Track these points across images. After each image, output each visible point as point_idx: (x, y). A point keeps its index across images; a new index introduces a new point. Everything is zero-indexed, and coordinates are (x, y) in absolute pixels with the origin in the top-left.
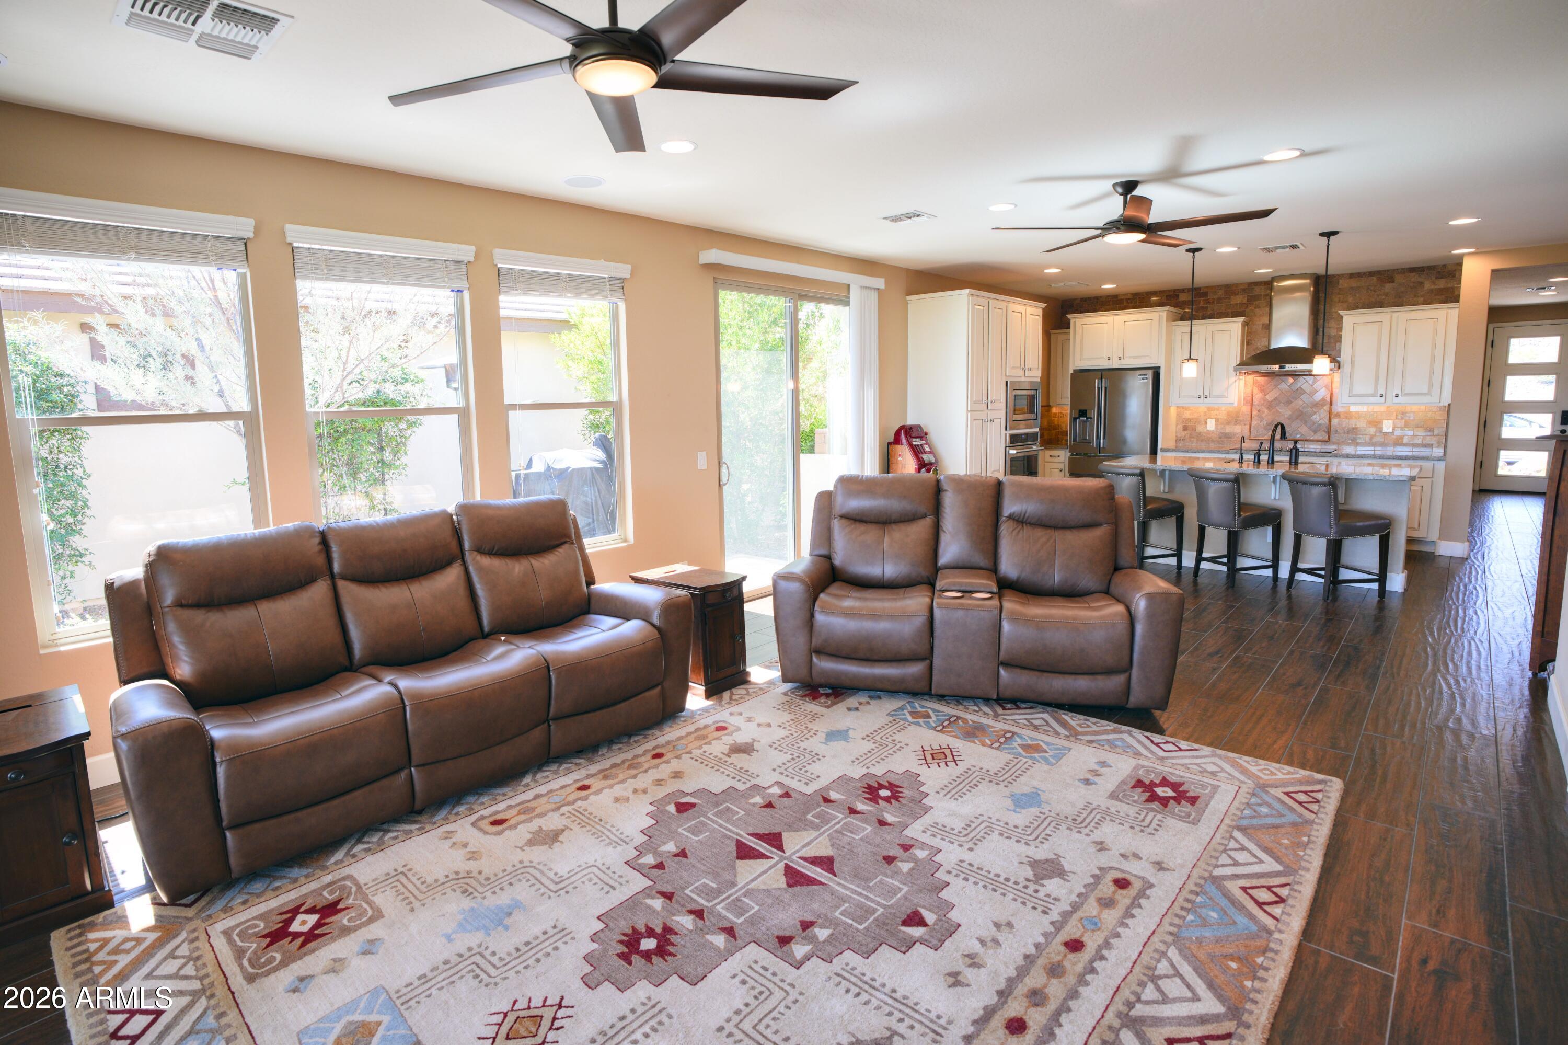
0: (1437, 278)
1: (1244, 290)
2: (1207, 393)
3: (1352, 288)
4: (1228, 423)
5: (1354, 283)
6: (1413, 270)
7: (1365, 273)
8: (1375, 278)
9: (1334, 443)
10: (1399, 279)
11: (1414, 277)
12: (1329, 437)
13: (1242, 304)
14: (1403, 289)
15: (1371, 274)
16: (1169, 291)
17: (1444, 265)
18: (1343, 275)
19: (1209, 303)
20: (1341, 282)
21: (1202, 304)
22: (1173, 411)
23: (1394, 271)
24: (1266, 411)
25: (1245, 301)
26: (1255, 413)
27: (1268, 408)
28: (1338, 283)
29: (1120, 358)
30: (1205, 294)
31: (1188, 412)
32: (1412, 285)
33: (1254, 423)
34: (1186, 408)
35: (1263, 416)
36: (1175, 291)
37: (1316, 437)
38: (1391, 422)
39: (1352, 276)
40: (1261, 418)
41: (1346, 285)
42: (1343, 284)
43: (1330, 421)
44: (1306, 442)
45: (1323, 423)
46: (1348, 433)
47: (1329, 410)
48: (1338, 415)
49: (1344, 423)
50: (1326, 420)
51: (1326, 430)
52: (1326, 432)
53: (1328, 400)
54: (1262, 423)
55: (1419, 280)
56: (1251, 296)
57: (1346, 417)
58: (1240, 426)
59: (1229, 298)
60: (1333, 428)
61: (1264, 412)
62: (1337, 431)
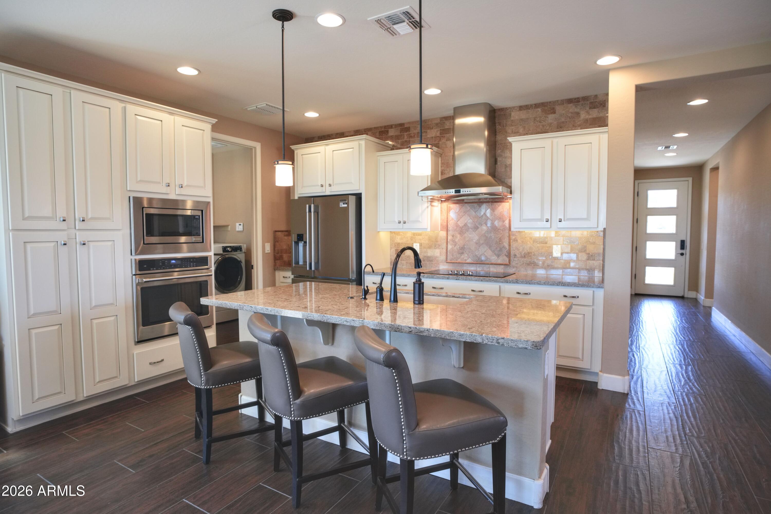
0: (590, 108)
1: (437, 124)
2: (405, 219)
3: (522, 120)
4: (430, 247)
5: (523, 115)
6: (570, 101)
7: (531, 105)
8: (539, 110)
9: (513, 267)
11: (572, 108)
12: (510, 261)
13: (436, 137)
14: (563, 120)
15: (537, 106)
16: (381, 127)
17: (596, 96)
18: (514, 107)
19: (411, 137)
20: (513, 114)
21: (405, 138)
22: (384, 237)
24: (459, 236)
25: (438, 134)
26: (450, 238)
27: (460, 234)
28: (510, 115)
29: (330, 185)
30: (408, 129)
31: (399, 237)
32: (570, 115)
33: (450, 247)
34: (398, 234)
35: (457, 240)
36: (385, 127)
37: (499, 261)
38: (559, 246)
39: (521, 108)
40: (455, 244)
41: (517, 117)
42: (515, 115)
43: (510, 245)
44: (491, 266)
45: (504, 247)
46: (525, 257)
47: (508, 235)
48: (516, 240)
49: (521, 248)
50: (506, 245)
51: (507, 254)
52: (506, 256)
53: (507, 226)
54: (456, 247)
55: (576, 110)
56: (444, 130)
57: (523, 242)
58: (439, 250)
59: (426, 132)
60: (512, 253)
61: (456, 237)
62: (515, 255)
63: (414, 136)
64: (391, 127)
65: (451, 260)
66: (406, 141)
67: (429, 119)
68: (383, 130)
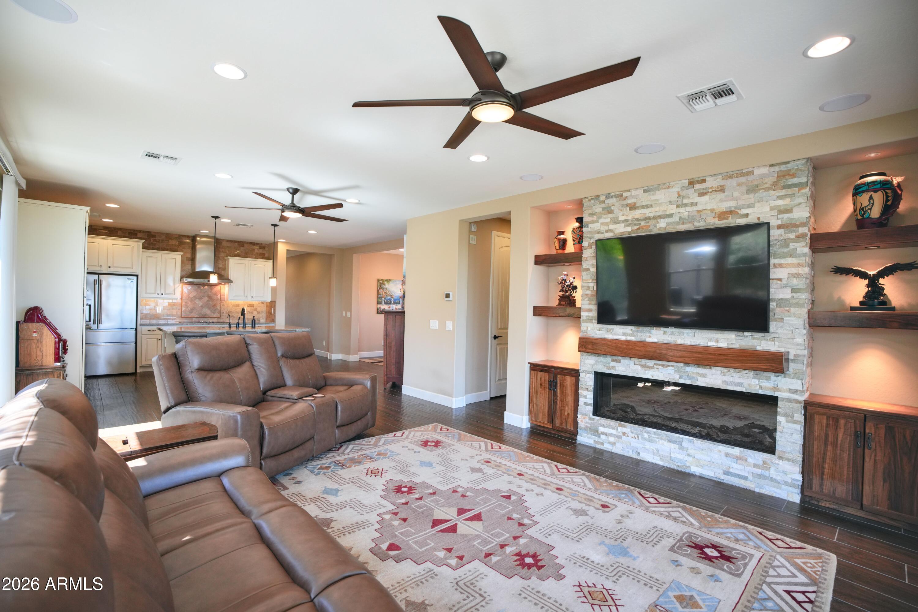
0: (259, 248)
1: (176, 238)
3: (228, 247)
4: (169, 309)
5: (229, 244)
6: (251, 243)
7: (233, 241)
8: (237, 244)
9: (222, 319)
10: (246, 245)
11: (252, 246)
12: (220, 315)
13: (175, 245)
14: (247, 251)
15: (236, 242)
16: (131, 230)
17: (262, 244)
18: (224, 240)
19: (156, 241)
20: (223, 243)
21: (152, 241)
23: (244, 242)
24: (190, 303)
25: (177, 243)
26: (184, 303)
27: (190, 301)
30: (154, 236)
32: (251, 249)
33: (183, 309)
35: (188, 305)
37: (214, 316)
39: (228, 241)
40: (187, 306)
41: (225, 245)
43: (220, 308)
44: (209, 318)
45: (217, 309)
46: (228, 313)
47: (220, 303)
48: (224, 305)
49: (226, 309)
50: (218, 307)
51: (219, 313)
53: (219, 298)
54: (187, 309)
55: (253, 248)
56: (181, 242)
57: (227, 306)
58: (176, 310)
59: (168, 241)
60: (222, 312)
61: (188, 303)
62: (223, 313)
63: (159, 241)
64: (140, 231)
65: (184, 316)
66: (152, 243)
67: (169, 233)
68: (132, 232)
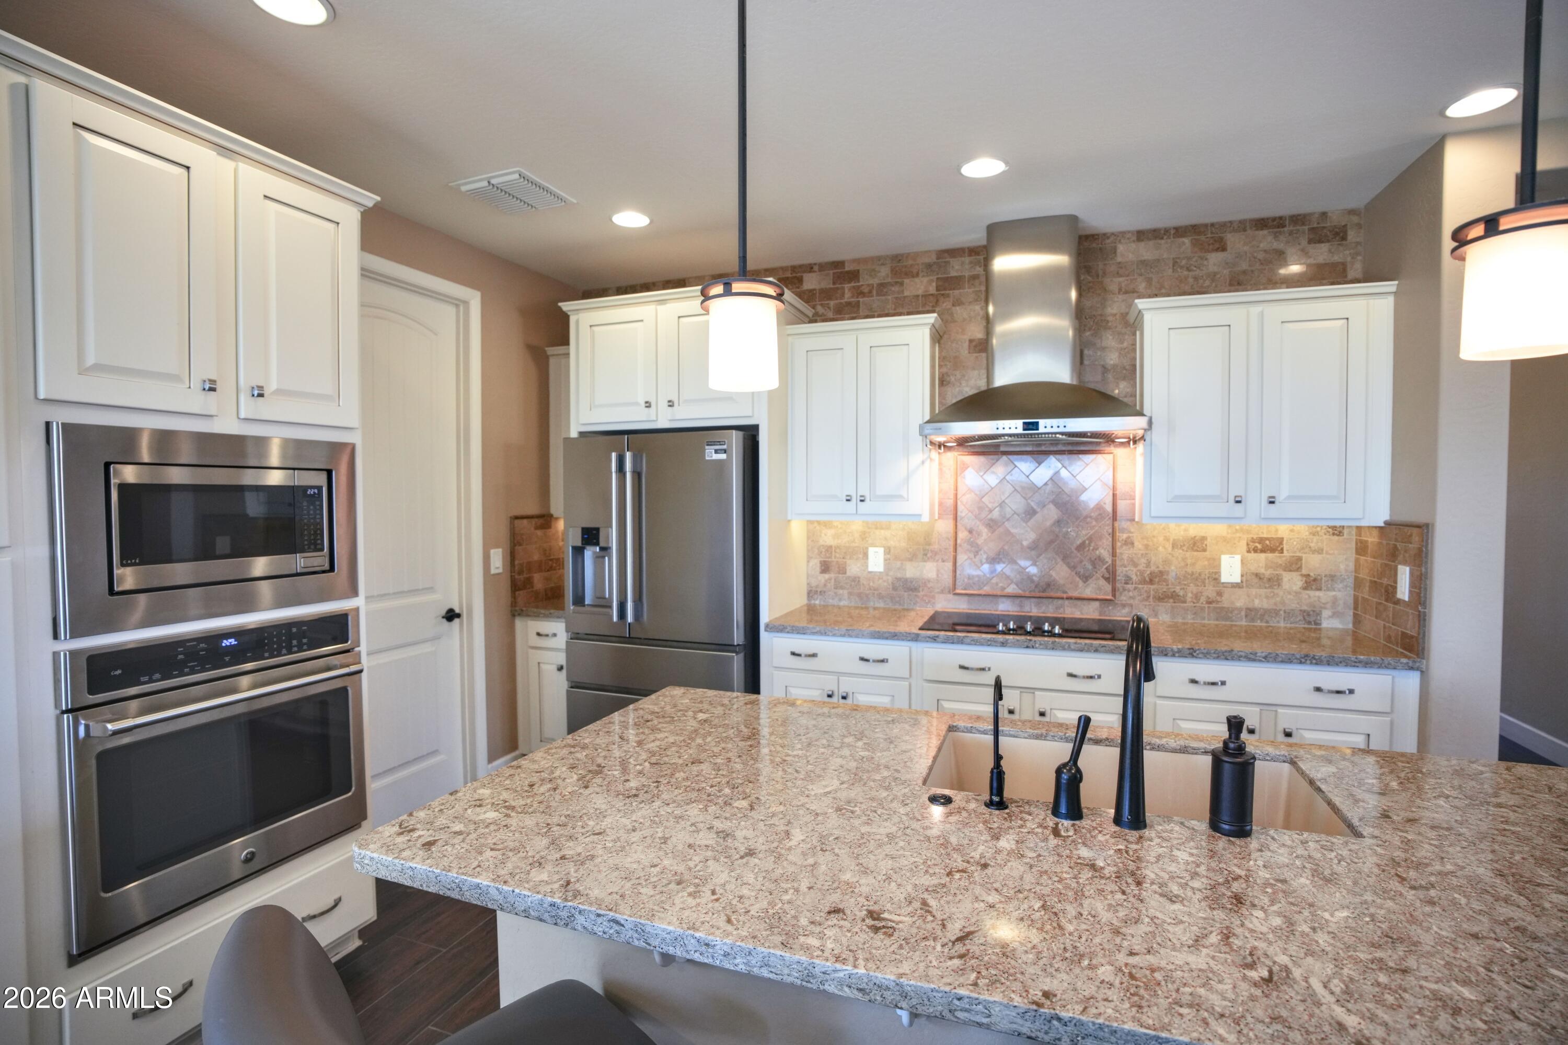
0: (1310, 241)
1: (929, 266)
2: (864, 490)
3: (1144, 263)
4: (913, 558)
5: (1146, 251)
6: (1262, 224)
7: (1167, 231)
8: (1187, 241)
9: (1124, 606)
10: (1234, 241)
11: (1266, 240)
12: (1114, 591)
14: (1244, 266)
15: (1180, 232)
16: (783, 269)
17: (1324, 215)
18: (1123, 233)
19: (862, 294)
20: (1121, 248)
21: (848, 296)
22: (797, 530)
23: (1225, 226)
24: (985, 531)
25: (932, 289)
26: (962, 535)
27: (991, 528)
28: (1114, 251)
29: (671, 404)
30: (854, 276)
31: (830, 532)
32: (1261, 256)
33: (962, 557)
34: (827, 525)
35: (981, 541)
36: (794, 268)
37: (1088, 592)
38: (1238, 558)
39: (1141, 235)
40: (975, 549)
41: (1131, 257)
42: (1127, 252)
43: (1114, 554)
44: (1067, 602)
45: (1100, 559)
46: (1151, 582)
47: (1110, 531)
48: (1129, 543)
49: (1143, 561)
50: (1105, 553)
51: (1107, 575)
52: (1107, 579)
53: (1108, 508)
54: (978, 557)
55: (1276, 245)
56: (947, 280)
57: (1147, 546)
58: (935, 564)
59: (902, 284)
60: (1120, 571)
61: (979, 534)
62: (1128, 578)
63: (870, 292)
64: (810, 268)
65: (965, 589)
66: (849, 304)
67: (909, 254)
68: (788, 275)
